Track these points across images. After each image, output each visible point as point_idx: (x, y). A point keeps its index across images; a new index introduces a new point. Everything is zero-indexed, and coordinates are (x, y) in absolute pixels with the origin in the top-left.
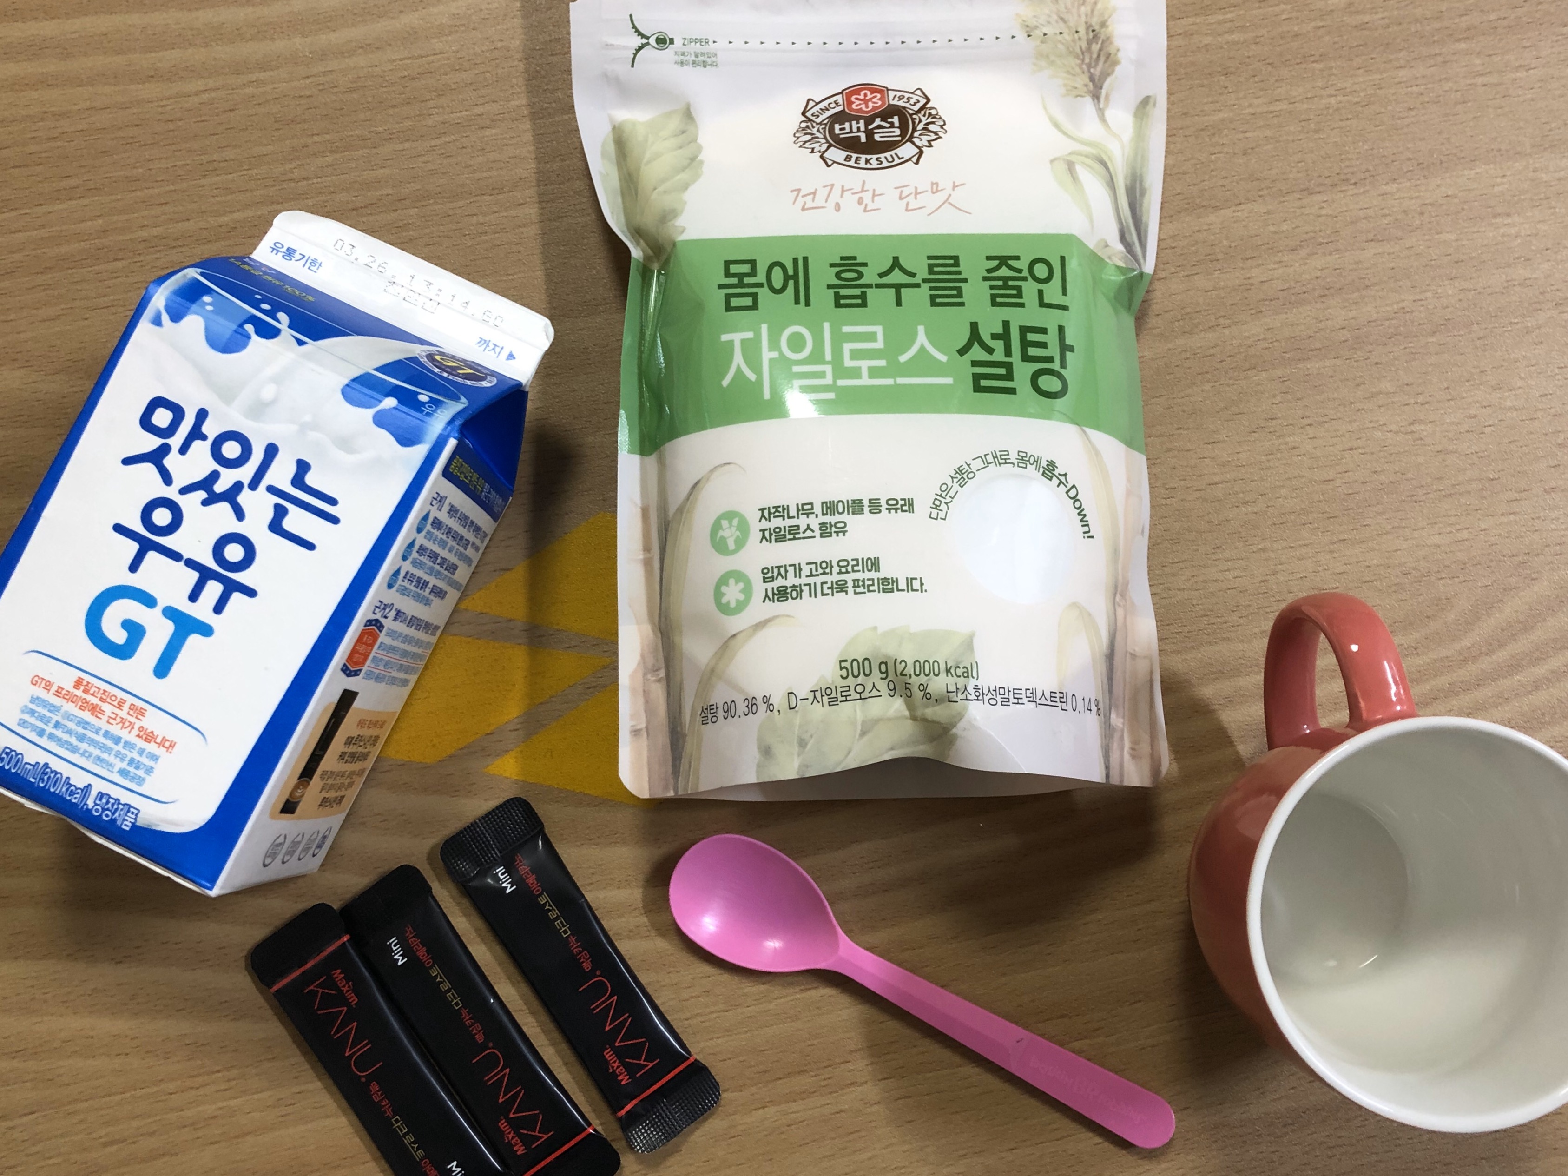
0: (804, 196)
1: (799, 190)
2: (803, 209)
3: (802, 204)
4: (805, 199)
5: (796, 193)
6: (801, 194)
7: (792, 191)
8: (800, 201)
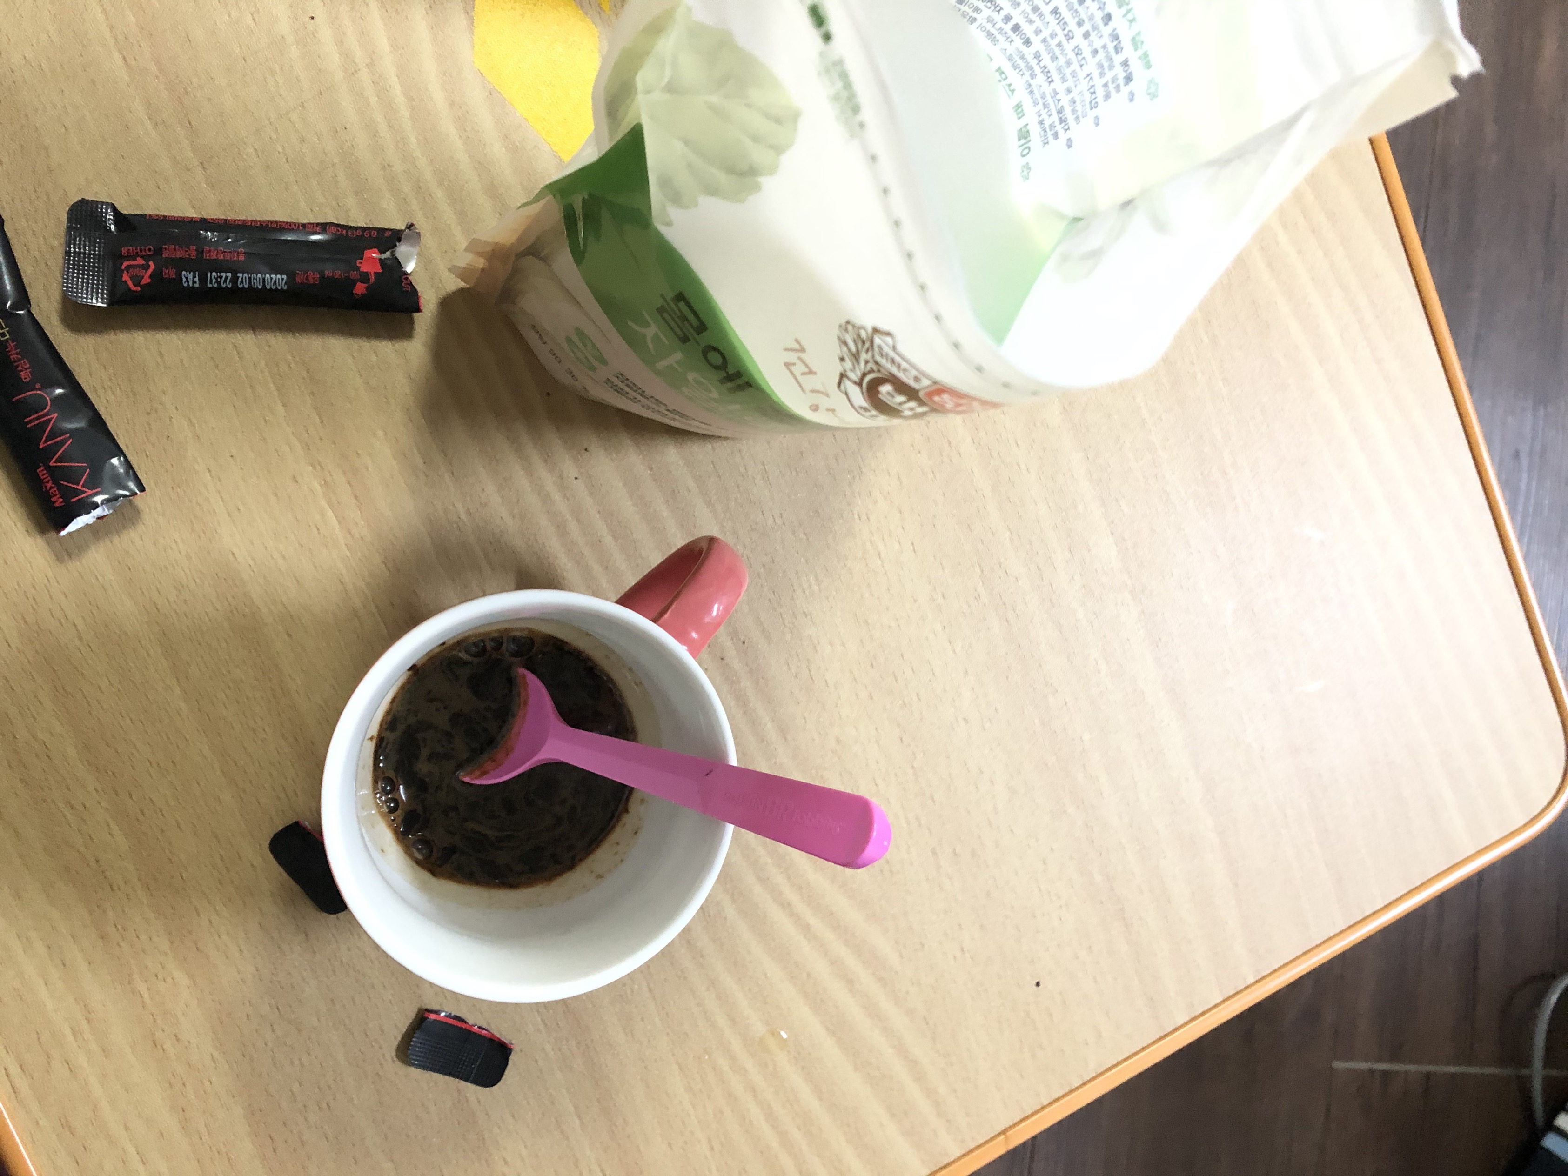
0: (800, 359)
1: (803, 350)
2: (787, 365)
3: (792, 361)
4: (799, 363)
5: (797, 346)
6: (800, 354)
7: (797, 341)
8: (792, 357)
